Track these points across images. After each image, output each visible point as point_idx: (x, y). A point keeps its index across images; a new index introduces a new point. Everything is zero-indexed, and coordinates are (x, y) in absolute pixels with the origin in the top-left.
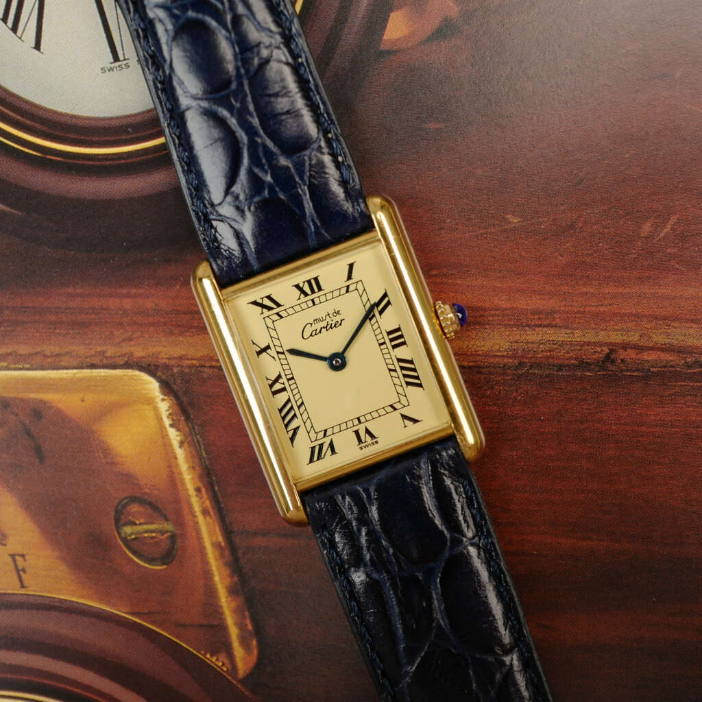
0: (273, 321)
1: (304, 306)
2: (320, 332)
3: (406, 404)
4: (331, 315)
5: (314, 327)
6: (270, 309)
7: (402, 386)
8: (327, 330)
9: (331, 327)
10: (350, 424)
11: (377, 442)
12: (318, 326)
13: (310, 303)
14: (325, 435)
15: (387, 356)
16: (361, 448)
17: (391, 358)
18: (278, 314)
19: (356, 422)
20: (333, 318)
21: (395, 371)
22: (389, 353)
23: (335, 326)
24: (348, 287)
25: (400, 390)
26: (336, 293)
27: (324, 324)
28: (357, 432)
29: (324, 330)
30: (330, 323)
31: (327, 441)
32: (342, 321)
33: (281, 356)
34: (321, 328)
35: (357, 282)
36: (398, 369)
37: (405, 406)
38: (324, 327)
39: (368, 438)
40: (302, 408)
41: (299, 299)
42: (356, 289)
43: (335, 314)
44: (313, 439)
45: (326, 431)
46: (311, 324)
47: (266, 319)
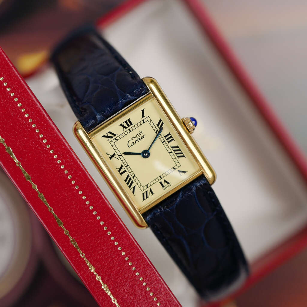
0: (114, 143)
1: (126, 133)
2: (136, 143)
3: (179, 166)
4: (139, 135)
5: (133, 141)
6: (111, 137)
7: (176, 158)
8: (138, 141)
9: (140, 139)
10: (157, 180)
11: (170, 185)
12: (134, 140)
13: (128, 131)
14: (147, 187)
15: (167, 147)
16: (164, 189)
17: (169, 147)
18: (115, 139)
19: (159, 178)
20: (140, 135)
21: (171, 152)
22: (167, 145)
23: (141, 139)
24: (143, 120)
25: (175, 160)
26: (139, 124)
27: (136, 139)
28: (161, 183)
29: (137, 142)
30: (139, 138)
31: (149, 189)
32: (144, 136)
33: (121, 157)
34: (136, 141)
35: (147, 118)
36: (173, 152)
37: (179, 167)
38: (137, 140)
39: (166, 184)
40: (135, 178)
41: (123, 130)
42: (147, 121)
43: (140, 134)
44: (143, 190)
45: (147, 185)
46: (131, 140)
47: (111, 142)
